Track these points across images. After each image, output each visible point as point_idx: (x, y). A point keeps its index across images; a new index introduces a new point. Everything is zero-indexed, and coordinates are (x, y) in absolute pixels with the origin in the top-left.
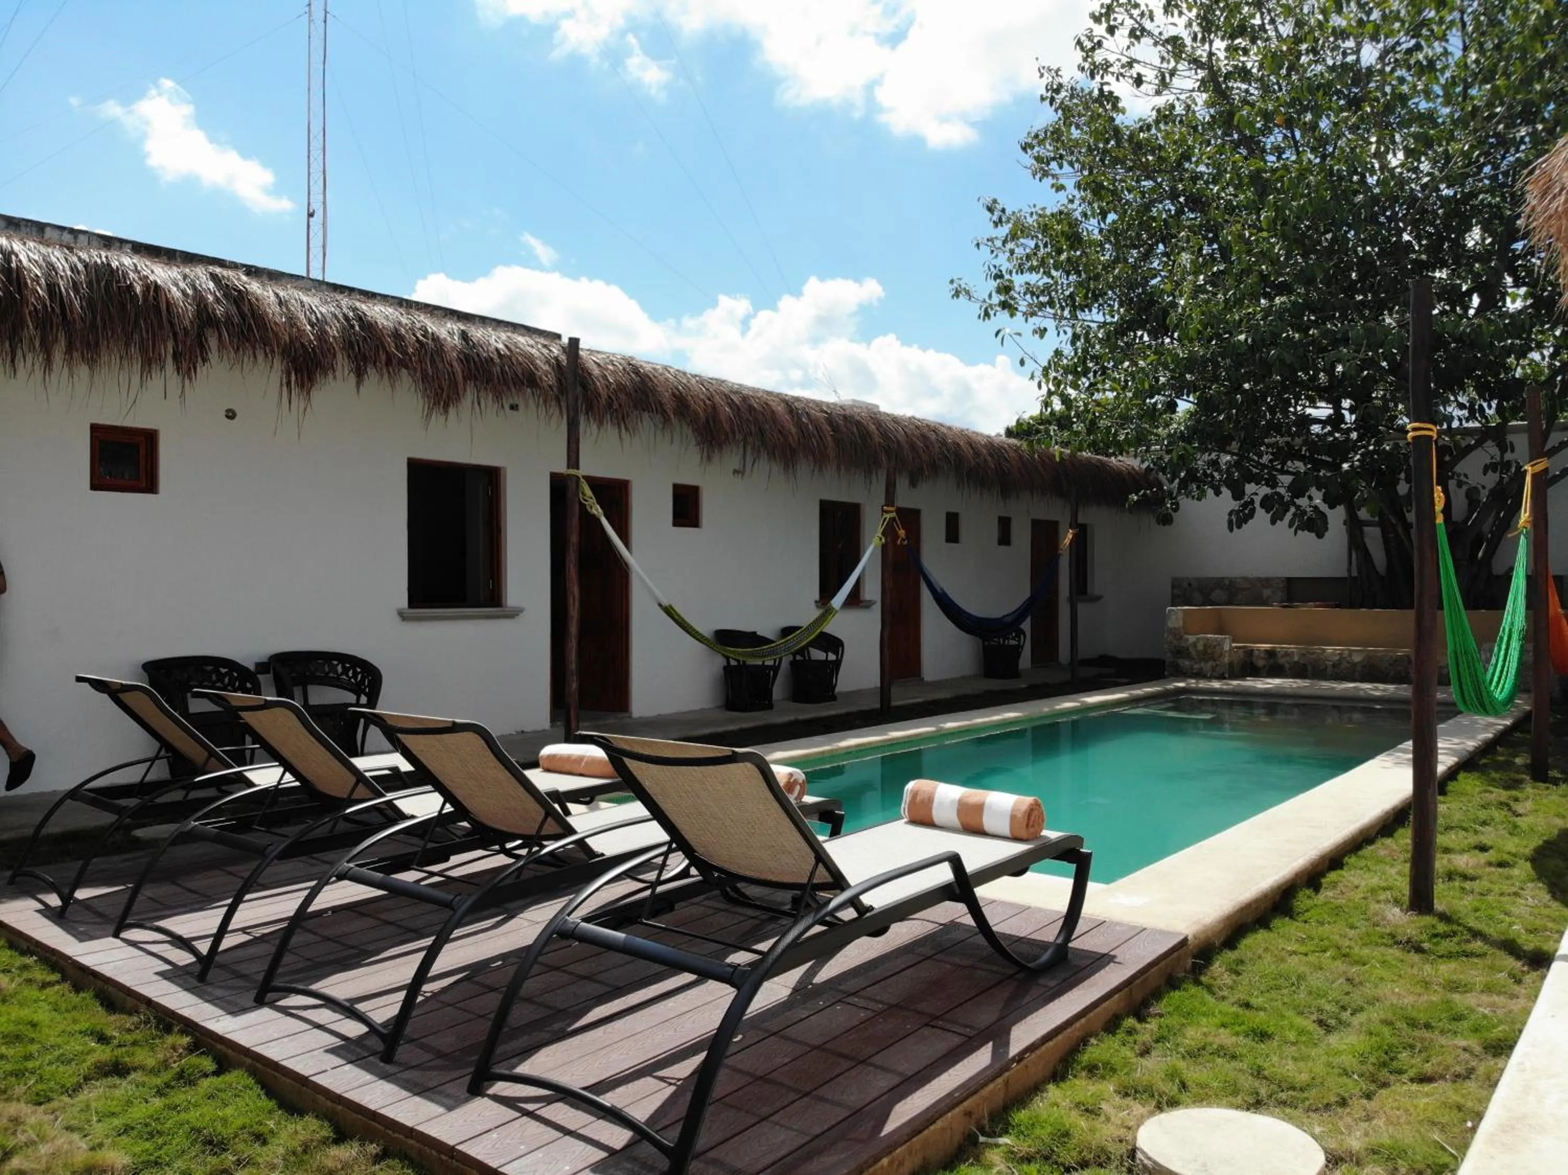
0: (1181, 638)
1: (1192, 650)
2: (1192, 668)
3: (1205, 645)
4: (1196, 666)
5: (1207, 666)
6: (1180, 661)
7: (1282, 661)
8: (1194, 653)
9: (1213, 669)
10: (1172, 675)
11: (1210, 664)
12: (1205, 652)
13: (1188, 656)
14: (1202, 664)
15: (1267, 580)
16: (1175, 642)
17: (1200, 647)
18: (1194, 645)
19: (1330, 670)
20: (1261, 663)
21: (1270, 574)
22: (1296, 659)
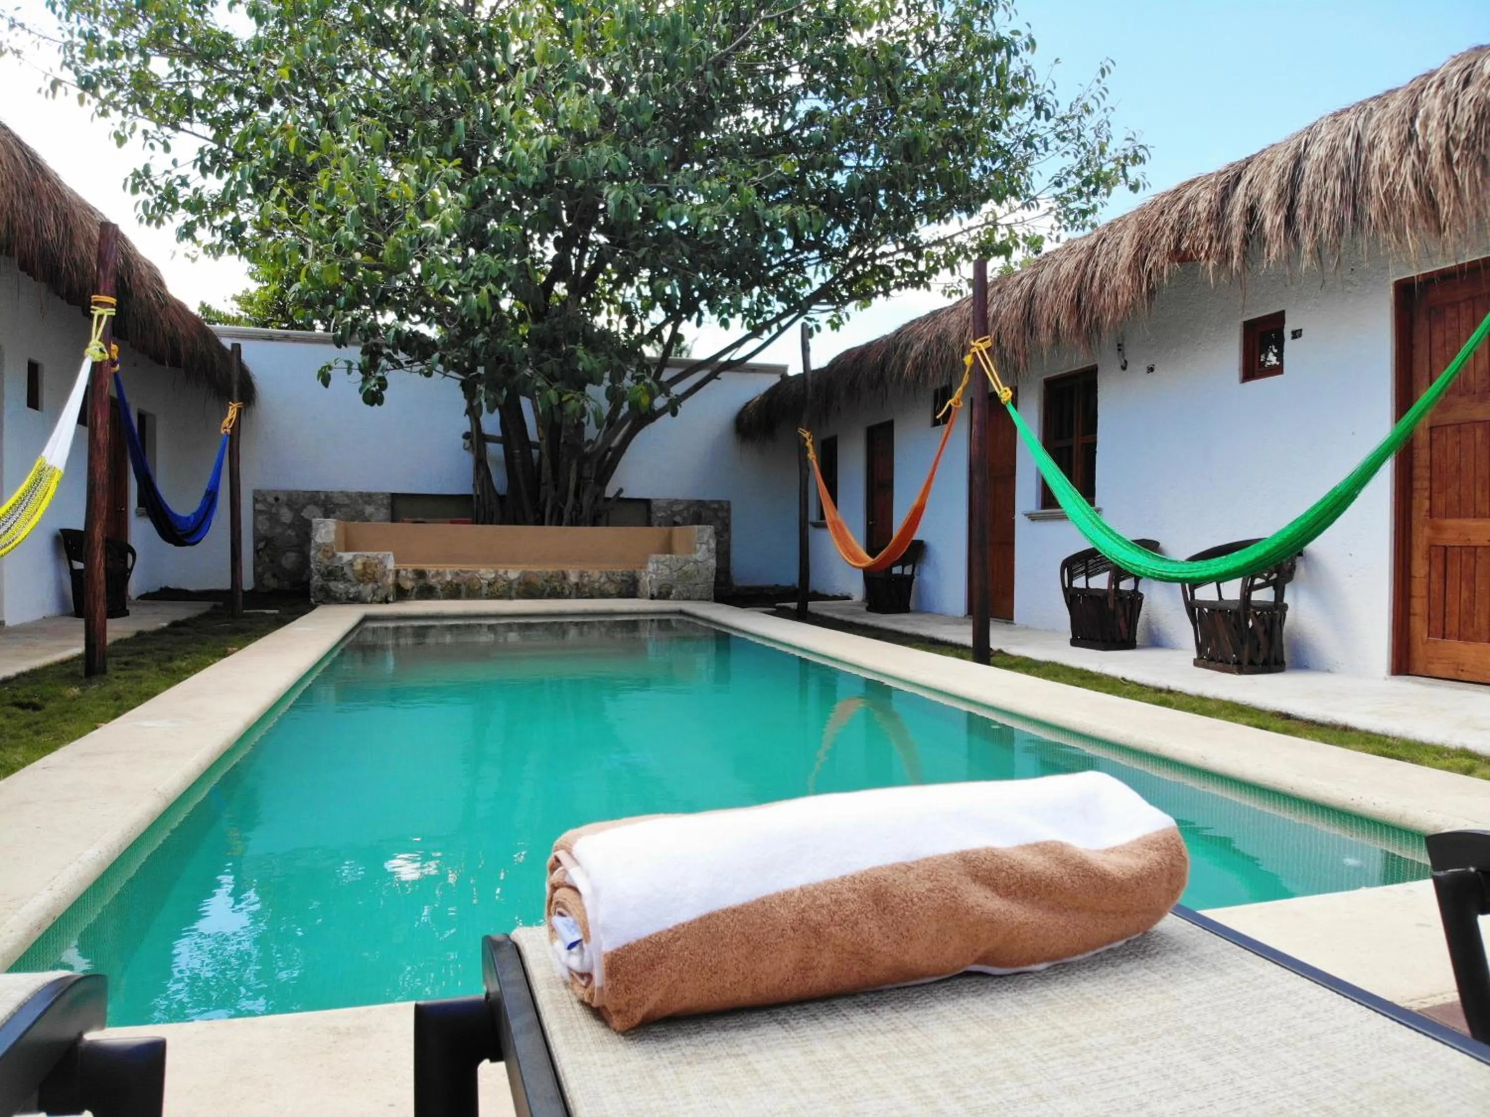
0: (334, 555)
1: (347, 570)
2: (347, 593)
3: (364, 564)
4: (352, 590)
5: (367, 589)
6: (332, 585)
7: (433, 581)
8: (350, 574)
9: (374, 592)
10: (323, 602)
11: (370, 586)
12: (364, 573)
13: (344, 578)
14: (361, 586)
15: (370, 495)
16: (326, 562)
17: (358, 566)
18: (351, 564)
19: (485, 590)
20: (408, 585)
21: (372, 490)
22: (449, 578)
